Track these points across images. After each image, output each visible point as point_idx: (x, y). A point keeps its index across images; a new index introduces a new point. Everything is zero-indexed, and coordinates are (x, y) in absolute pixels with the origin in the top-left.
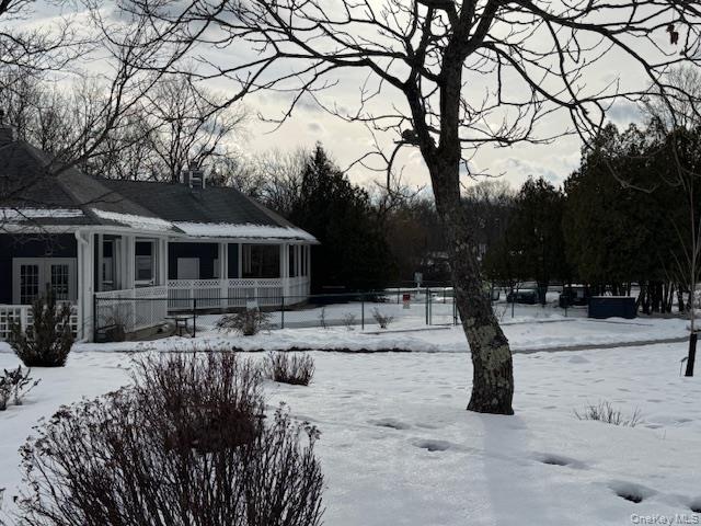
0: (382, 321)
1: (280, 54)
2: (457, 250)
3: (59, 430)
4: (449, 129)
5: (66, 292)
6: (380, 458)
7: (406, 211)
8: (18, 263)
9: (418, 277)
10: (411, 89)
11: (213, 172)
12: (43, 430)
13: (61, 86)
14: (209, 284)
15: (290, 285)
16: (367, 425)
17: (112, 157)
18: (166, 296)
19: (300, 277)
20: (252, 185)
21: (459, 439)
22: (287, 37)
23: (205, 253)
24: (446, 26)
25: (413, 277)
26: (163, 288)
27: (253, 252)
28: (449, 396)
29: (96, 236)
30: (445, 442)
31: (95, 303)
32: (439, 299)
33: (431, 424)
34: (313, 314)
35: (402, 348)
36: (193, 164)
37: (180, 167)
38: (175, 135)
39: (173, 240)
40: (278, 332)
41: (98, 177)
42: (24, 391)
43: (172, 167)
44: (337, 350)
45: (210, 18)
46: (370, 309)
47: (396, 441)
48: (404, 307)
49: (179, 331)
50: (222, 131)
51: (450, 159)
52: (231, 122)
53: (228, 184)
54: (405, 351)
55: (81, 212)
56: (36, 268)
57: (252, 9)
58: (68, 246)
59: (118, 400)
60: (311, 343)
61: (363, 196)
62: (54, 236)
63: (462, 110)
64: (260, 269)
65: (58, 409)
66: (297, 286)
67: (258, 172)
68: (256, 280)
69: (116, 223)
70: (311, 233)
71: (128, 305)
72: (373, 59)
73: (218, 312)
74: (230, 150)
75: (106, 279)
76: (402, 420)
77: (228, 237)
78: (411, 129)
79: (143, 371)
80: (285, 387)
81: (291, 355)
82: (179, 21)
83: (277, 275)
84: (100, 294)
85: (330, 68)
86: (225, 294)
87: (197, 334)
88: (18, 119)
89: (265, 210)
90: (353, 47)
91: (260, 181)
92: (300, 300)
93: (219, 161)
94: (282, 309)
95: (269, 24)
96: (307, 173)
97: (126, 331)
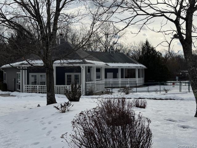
0: (166, 91)
1: (138, 15)
2: (191, 69)
3: (81, 117)
4: (189, 33)
5: (78, 82)
6: (168, 130)
7: (173, 58)
8: (66, 74)
9: (177, 78)
10: (177, 22)
11: (117, 49)
12: (77, 117)
13: (77, 27)
14: (115, 80)
15: (138, 80)
16: (164, 120)
17: (89, 45)
18: (104, 83)
19: (141, 78)
20: (127, 52)
21: (192, 126)
22: (139, 9)
23: (114, 71)
24: (187, 3)
25: (175, 78)
26: (103, 81)
27: (128, 71)
28: (188, 113)
29: (86, 67)
30: (188, 126)
31: (86, 85)
32: (183, 84)
33: (183, 121)
34: (145, 88)
35: (172, 98)
36: (111, 47)
37: (107, 48)
38: (106, 39)
39: (106, 68)
40: (135, 94)
41: (86, 51)
42: (70, 108)
43: (105, 48)
44: (153, 99)
45: (118, 6)
46: (162, 87)
47: (173, 125)
48: (173, 87)
49: (108, 93)
50: (119, 37)
51: (189, 42)
52: (122, 34)
53: (121, 52)
54: (173, 99)
55: (82, 60)
56: (71, 75)
57: (129, 2)
58: (79, 70)
59: (96, 110)
60: (145, 97)
61: (160, 54)
62: (76, 67)
63: (192, 28)
64: (130, 76)
65: (81, 112)
66: (140, 80)
67: (129, 48)
68: (129, 79)
69: (91, 63)
70: (144, 65)
71: (94, 85)
72: (165, 14)
73: (118, 87)
74: (121, 42)
75: (88, 79)
76: (174, 119)
77: (121, 67)
78: (176, 34)
79: (100, 103)
80: (139, 109)
81: (140, 100)
82: (110, 7)
83: (135, 77)
84: (87, 83)
85: (152, 17)
86: (120, 83)
87: (113, 94)
88: (66, 36)
89: (131, 59)
90: (159, 11)
91: (130, 51)
92: (141, 84)
93: (118, 46)
94: (136, 87)
95: (134, 6)
96: (143, 48)
97: (94, 93)
